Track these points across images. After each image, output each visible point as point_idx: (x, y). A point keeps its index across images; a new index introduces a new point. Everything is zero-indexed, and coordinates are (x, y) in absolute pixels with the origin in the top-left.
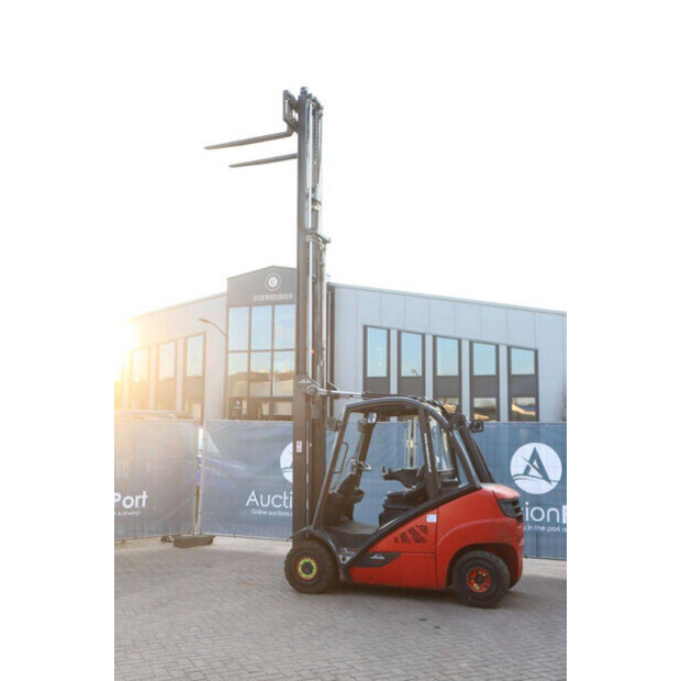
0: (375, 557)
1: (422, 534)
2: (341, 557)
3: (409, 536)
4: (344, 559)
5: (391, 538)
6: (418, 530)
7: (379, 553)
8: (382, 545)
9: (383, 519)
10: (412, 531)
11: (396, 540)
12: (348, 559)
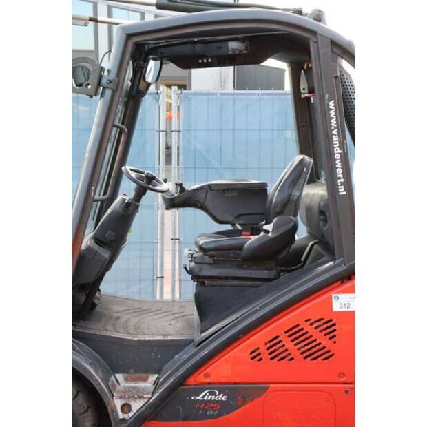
0: (204, 396)
1: (325, 342)
2: (118, 403)
3: (289, 345)
4: (126, 408)
5: (241, 351)
6: (310, 329)
7: (212, 386)
8: (221, 369)
9: (206, 306)
10: (295, 333)
11: (256, 355)
12: (136, 406)
